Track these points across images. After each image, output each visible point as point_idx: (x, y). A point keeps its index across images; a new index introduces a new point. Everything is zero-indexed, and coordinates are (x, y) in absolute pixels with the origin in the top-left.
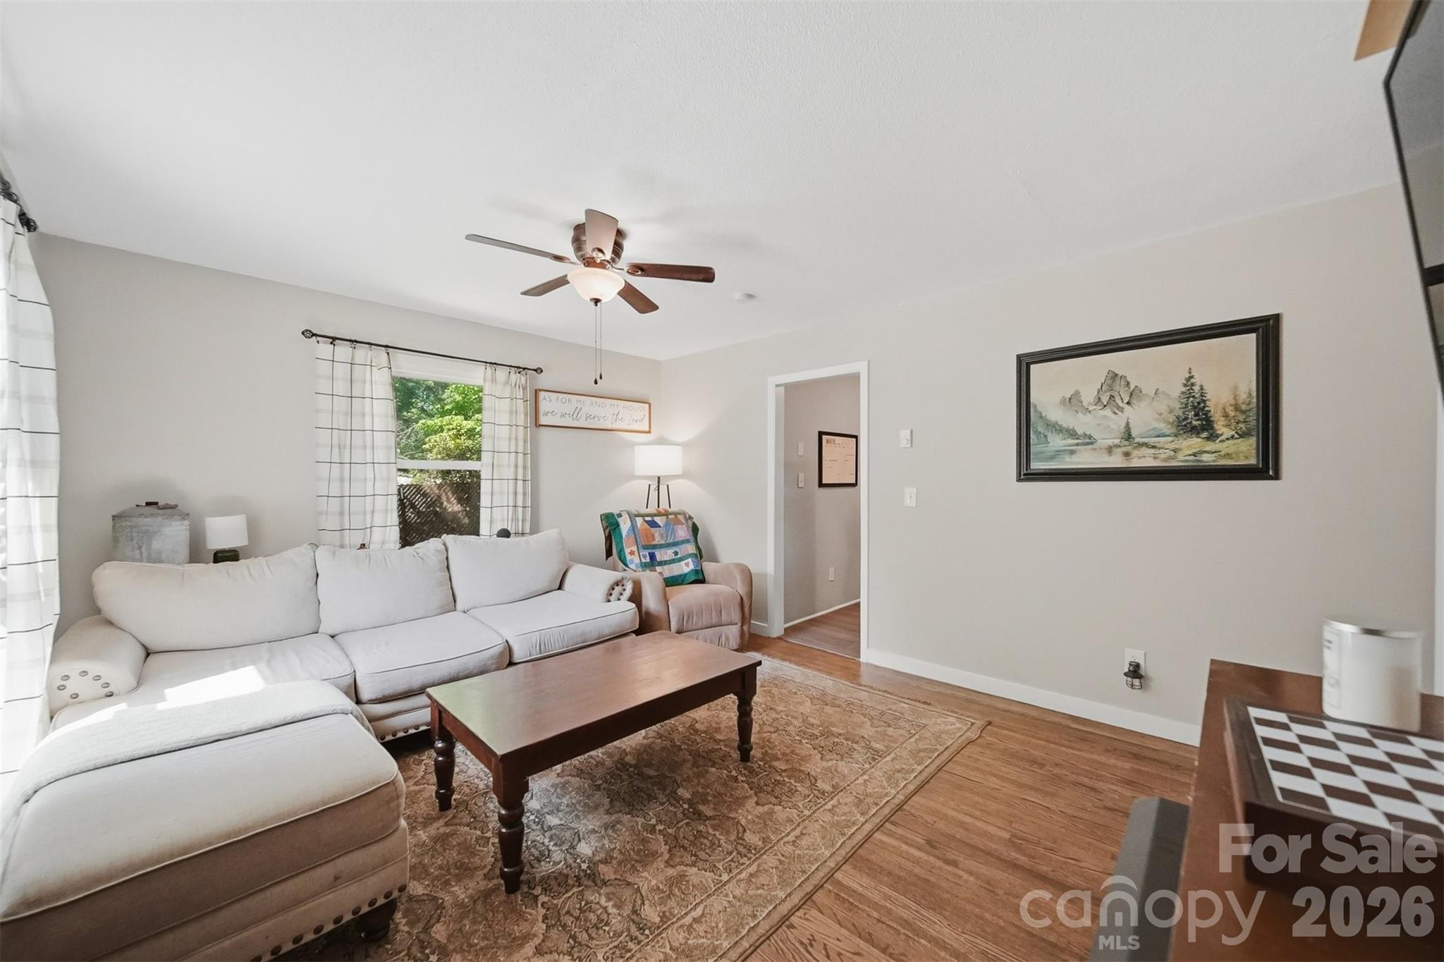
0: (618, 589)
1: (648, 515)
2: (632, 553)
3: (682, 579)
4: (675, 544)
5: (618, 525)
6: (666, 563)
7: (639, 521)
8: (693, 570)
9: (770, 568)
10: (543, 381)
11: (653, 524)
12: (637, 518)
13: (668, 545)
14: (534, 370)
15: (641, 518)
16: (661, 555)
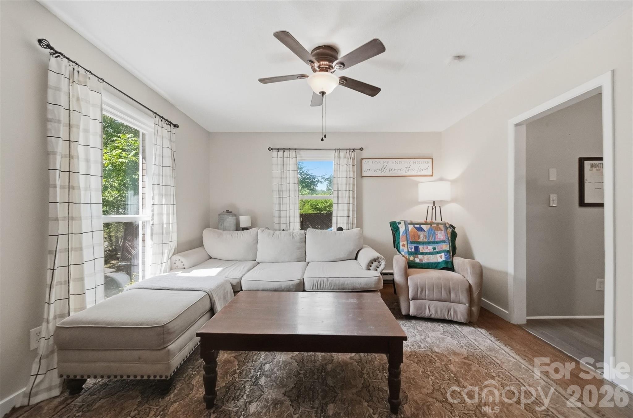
0: (375, 264)
1: (417, 224)
2: (403, 245)
3: (436, 265)
4: (434, 243)
5: (399, 229)
6: (426, 254)
7: (410, 227)
8: (444, 261)
9: (511, 270)
10: (365, 154)
11: (420, 229)
12: (409, 226)
13: (429, 243)
14: (359, 149)
15: (412, 225)
16: (422, 248)
